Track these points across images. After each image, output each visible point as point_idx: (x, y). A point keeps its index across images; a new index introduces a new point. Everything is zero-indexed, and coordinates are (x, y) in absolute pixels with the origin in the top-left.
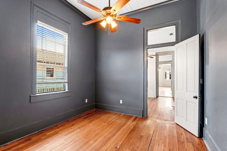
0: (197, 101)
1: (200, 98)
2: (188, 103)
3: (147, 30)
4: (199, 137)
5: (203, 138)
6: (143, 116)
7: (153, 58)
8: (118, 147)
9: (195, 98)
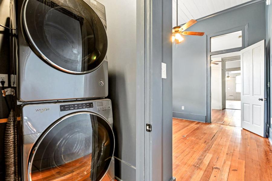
0: (262, 103)
1: (265, 100)
2: (254, 106)
3: (210, 38)
4: (264, 137)
5: (269, 138)
6: (206, 122)
7: (218, 64)
8: (185, 136)
9: (261, 100)
